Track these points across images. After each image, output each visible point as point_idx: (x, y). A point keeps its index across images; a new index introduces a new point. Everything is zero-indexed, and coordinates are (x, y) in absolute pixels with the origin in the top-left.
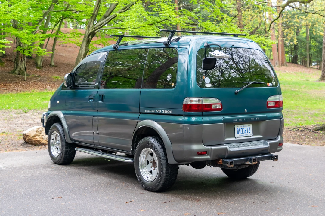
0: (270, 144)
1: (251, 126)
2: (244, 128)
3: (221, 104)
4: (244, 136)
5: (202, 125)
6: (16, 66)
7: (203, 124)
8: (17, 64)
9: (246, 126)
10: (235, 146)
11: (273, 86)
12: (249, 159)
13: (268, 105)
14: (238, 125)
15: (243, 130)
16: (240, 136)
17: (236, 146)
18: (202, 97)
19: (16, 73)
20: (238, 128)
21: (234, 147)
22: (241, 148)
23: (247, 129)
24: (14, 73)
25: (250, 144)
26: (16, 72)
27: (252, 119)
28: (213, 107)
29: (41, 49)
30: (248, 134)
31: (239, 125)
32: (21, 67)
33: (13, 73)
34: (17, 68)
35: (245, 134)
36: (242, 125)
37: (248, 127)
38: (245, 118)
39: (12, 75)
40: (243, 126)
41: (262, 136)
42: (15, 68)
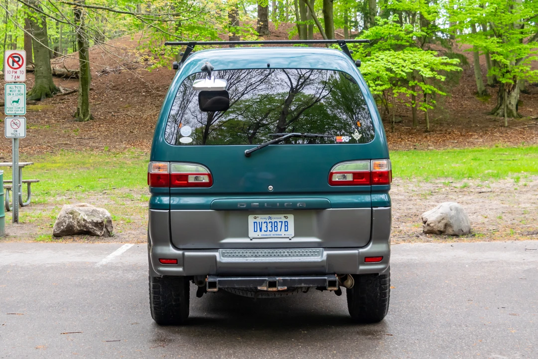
0: (329, 256)
1: (291, 219)
2: (273, 221)
3: (209, 175)
4: (272, 236)
5: (168, 211)
6: (500, 100)
7: (170, 210)
8: (502, 98)
9: (278, 218)
10: (247, 255)
11: (353, 141)
12: (266, 280)
13: (334, 180)
14: (257, 216)
15: (270, 225)
16: (260, 236)
17: (250, 255)
18: (170, 162)
19: (498, 114)
20: (257, 220)
21: (245, 256)
22: (261, 258)
23: (279, 224)
24: (496, 114)
25: (286, 253)
26: (498, 111)
27: (287, 205)
28: (191, 180)
29: (530, 71)
30: (283, 233)
31: (260, 216)
32: (508, 102)
33: (493, 114)
34: (501, 105)
35: (273, 232)
36: (267, 216)
37: (284, 220)
38: (267, 202)
39: (492, 117)
40: (270, 218)
41: (319, 238)
42: (499, 106)
